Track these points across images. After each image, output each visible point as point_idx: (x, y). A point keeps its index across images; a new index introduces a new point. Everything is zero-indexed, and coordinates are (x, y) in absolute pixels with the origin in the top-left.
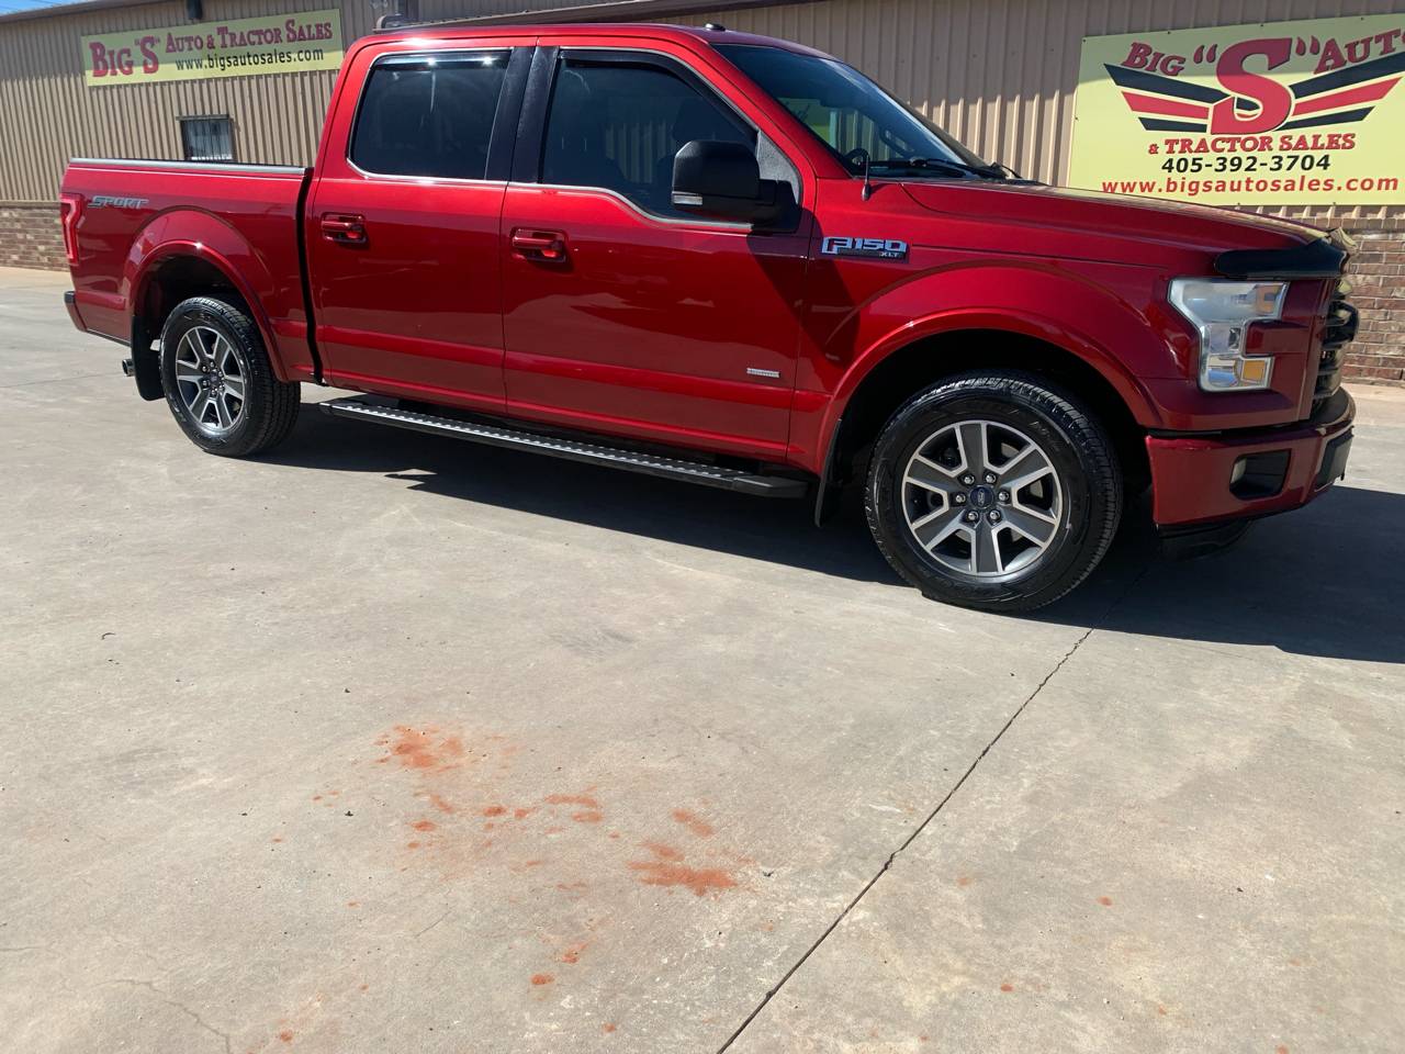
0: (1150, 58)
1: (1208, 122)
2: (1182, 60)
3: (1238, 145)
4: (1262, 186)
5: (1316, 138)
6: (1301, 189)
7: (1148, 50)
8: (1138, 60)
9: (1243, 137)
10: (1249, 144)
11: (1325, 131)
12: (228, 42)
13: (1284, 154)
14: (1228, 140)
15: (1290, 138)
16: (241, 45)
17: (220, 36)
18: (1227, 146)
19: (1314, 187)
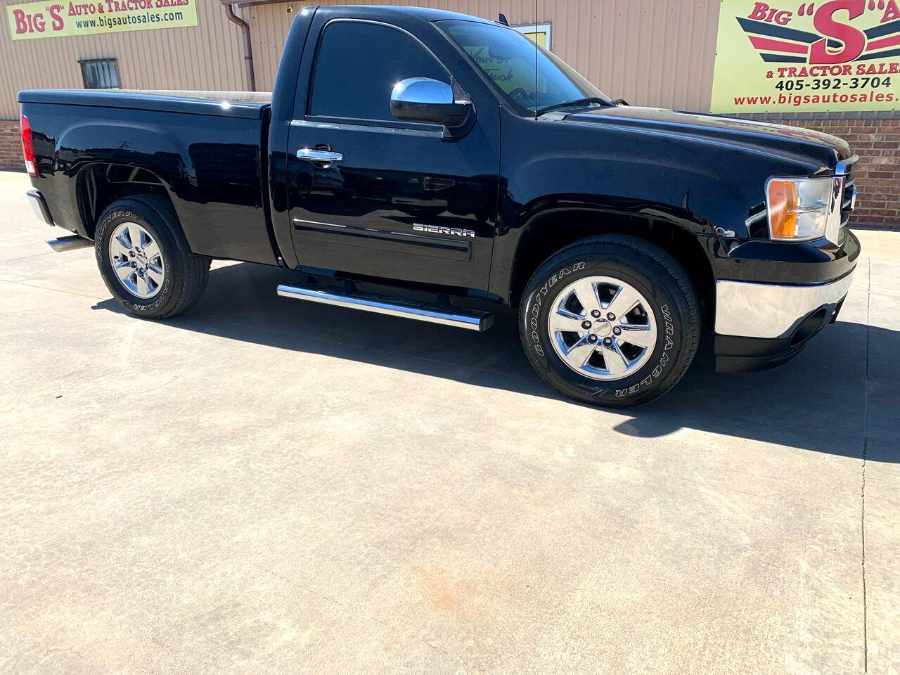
0: (768, 13)
1: (808, 56)
2: (790, 14)
3: (828, 72)
4: (844, 99)
5: (882, 66)
6: (871, 100)
7: (766, 7)
8: (759, 14)
9: (832, 66)
10: (836, 70)
11: (887, 61)
12: (113, 7)
13: (859, 77)
14: (821, 68)
15: (864, 66)
16: (123, 10)
17: (107, 4)
18: (821, 72)
19: (879, 99)
